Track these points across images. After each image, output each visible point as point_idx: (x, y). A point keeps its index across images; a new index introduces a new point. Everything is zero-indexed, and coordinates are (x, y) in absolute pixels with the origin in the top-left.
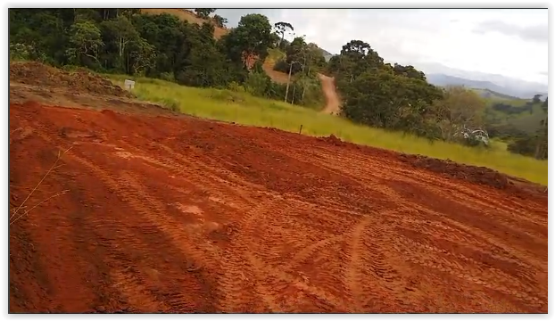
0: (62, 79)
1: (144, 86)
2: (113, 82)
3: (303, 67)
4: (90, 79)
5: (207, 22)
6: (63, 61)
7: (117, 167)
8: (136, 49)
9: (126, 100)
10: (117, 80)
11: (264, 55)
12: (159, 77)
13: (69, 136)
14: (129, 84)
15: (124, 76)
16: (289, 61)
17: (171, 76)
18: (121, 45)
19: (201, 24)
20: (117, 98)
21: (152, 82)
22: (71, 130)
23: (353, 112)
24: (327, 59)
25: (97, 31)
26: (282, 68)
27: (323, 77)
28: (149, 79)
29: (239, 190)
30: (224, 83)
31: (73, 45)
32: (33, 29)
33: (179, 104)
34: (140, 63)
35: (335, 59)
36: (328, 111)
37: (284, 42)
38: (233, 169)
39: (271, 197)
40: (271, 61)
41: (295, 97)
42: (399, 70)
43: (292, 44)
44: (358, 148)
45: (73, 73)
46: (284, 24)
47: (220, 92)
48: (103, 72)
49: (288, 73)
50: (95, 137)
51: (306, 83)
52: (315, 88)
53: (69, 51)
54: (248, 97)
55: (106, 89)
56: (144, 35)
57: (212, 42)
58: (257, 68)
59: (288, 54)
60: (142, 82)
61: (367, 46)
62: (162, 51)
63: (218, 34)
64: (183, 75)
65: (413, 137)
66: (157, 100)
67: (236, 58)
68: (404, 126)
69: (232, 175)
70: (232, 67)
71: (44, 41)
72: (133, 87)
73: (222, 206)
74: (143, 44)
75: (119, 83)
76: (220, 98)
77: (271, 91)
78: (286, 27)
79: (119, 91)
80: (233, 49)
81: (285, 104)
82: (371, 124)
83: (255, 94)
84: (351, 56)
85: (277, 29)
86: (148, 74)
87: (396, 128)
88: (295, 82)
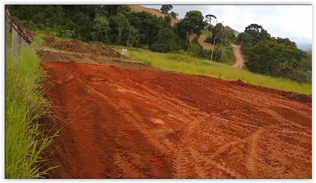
0: (88, 49)
1: (132, 52)
2: (116, 50)
3: (222, 40)
4: (103, 48)
5: (167, 16)
6: (89, 39)
7: (117, 97)
8: (128, 31)
9: (122, 60)
10: (118, 49)
11: (199, 34)
12: (141, 47)
13: (92, 79)
14: (124, 51)
15: (122, 47)
16: (214, 36)
17: (147, 47)
18: (120, 30)
19: (164, 17)
20: (117, 59)
21: (137, 50)
22: (93, 76)
23: (252, 66)
24: (236, 36)
25: (107, 23)
26: (209, 41)
27: (233, 45)
28: (135, 49)
29: (184, 111)
30: (176, 50)
31: (94, 30)
32: (75, 22)
33: (152, 62)
34: (130, 39)
35: (241, 35)
36: (236, 65)
37: (211, 26)
38: (180, 99)
39: (203, 116)
40: (203, 37)
41: (217, 57)
42: (280, 41)
43: (215, 27)
44: (255, 87)
45: (94, 45)
46: (211, 16)
47: (173, 55)
48: (110, 44)
49: (213, 44)
50: (106, 80)
51: (223, 49)
52: (228, 53)
53: (93, 34)
54: (189, 57)
55: (111, 54)
56: (132, 24)
57: (170, 27)
58: (195, 41)
59: (213, 33)
60: (131, 50)
61: (260, 27)
62: (142, 33)
63: (173, 23)
64: (153, 46)
65: (289, 80)
66: (139, 60)
67: (183, 36)
68: (284, 74)
69: (180, 102)
70: (181, 41)
71: (80, 28)
72: (126, 53)
73: (175, 119)
74: (132, 29)
75: (119, 51)
76: (175, 58)
77: (202, 54)
78: (212, 18)
79: (119, 55)
80: (182, 31)
81: (211, 62)
82: (263, 73)
83: (194, 56)
84: (251, 33)
85: (207, 18)
86: (134, 46)
87: (278, 75)
88: (217, 49)
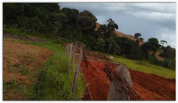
0: (93, 55)
1: (116, 58)
2: (107, 56)
3: (169, 55)
4: (101, 55)
5: (137, 40)
6: (94, 49)
8: (114, 47)
9: (110, 62)
10: (108, 56)
12: (120, 56)
15: (110, 55)
16: (164, 53)
17: (124, 56)
18: (110, 46)
19: (135, 40)
20: (108, 61)
25: (104, 41)
26: (161, 55)
28: (117, 56)
30: (140, 59)
31: (97, 45)
32: (87, 40)
34: (115, 51)
37: (163, 47)
40: (158, 53)
45: (96, 53)
47: (139, 62)
48: (104, 53)
49: (164, 57)
51: (170, 61)
52: (173, 63)
53: (96, 47)
54: (148, 64)
55: (105, 58)
56: (117, 43)
57: (138, 46)
58: (153, 55)
59: (164, 51)
62: (122, 48)
63: (140, 44)
71: (90, 43)
72: (112, 58)
74: (117, 46)
75: (109, 57)
76: (140, 64)
77: (156, 63)
78: (164, 42)
79: (108, 59)
80: (145, 49)
81: (161, 68)
83: (151, 63)
85: (161, 42)
88: (166, 60)
